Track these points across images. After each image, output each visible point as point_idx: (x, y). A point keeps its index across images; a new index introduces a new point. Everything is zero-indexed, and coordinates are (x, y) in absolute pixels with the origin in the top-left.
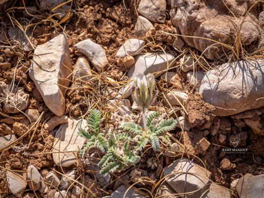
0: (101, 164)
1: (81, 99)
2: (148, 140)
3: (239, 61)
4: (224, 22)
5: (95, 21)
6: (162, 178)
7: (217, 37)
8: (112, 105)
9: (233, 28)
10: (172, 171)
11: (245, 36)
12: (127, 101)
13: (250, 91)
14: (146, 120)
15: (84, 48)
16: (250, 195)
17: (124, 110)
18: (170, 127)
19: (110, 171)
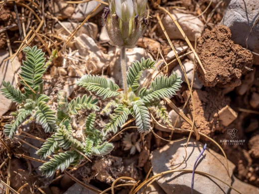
0: (43, 154)
1: (9, 18)
2: (130, 112)
6: (149, 177)
8: (65, 32)
10: (168, 161)
12: (92, 26)
14: (127, 73)
17: (87, 43)
18: (171, 89)
19: (58, 167)
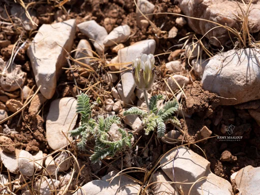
3: (245, 48)
4: (232, 8)
5: (101, 5)
7: (223, 21)
9: (241, 13)
11: (253, 22)
13: (254, 78)
15: (86, 30)
16: (248, 187)
